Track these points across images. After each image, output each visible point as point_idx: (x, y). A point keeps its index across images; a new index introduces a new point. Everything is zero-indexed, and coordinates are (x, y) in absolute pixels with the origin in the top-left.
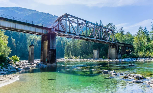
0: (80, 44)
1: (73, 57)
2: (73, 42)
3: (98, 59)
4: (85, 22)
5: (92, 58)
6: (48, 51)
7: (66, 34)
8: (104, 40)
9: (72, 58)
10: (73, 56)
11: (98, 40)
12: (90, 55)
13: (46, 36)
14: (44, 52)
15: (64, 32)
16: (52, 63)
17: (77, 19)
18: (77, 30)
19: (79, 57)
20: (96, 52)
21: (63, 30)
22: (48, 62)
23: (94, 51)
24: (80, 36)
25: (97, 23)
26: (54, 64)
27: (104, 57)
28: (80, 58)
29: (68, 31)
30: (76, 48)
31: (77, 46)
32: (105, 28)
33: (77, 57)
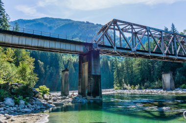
0: (139, 65)
1: (129, 87)
2: (126, 62)
3: (172, 90)
4: (145, 30)
5: (161, 88)
6: (89, 77)
7: (115, 50)
8: (182, 56)
9: (126, 89)
10: (127, 85)
11: (170, 56)
12: (157, 83)
13: (85, 55)
14: (83, 80)
15: (112, 47)
16: (95, 97)
17: (131, 25)
18: (133, 42)
19: (137, 87)
20: (167, 78)
21: (110, 45)
22: (89, 94)
23: (163, 76)
24: (138, 53)
25: (167, 29)
26: (98, 98)
27: (183, 85)
28: (140, 88)
29: (119, 46)
30: (132, 72)
31: (134, 69)
32: (181, 35)
33: (135, 86)
